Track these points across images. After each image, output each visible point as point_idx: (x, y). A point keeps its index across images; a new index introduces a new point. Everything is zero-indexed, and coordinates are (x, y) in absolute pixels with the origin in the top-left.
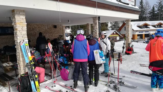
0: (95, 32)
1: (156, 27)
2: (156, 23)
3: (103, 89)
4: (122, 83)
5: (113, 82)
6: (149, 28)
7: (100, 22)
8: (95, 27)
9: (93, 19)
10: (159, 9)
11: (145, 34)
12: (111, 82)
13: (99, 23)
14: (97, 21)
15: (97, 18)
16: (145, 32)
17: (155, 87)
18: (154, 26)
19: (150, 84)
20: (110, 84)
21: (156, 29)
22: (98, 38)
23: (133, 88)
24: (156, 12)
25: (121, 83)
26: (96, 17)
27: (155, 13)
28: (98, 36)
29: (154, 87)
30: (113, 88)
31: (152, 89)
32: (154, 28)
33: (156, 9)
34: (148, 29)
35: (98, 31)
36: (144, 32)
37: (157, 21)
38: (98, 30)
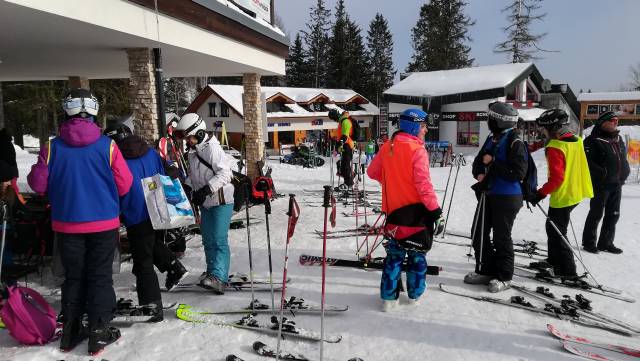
0: (144, 112)
1: (312, 107)
2: (310, 94)
3: (234, 341)
4: (296, 303)
5: (264, 307)
6: (292, 111)
7: (160, 70)
8: (142, 92)
9: (130, 59)
10: (314, 49)
11: (280, 133)
12: (255, 310)
13: (157, 75)
14: (150, 67)
15: (150, 56)
16: (280, 125)
17: (392, 297)
18: (305, 106)
19: (378, 291)
20: (255, 318)
21: (311, 114)
22: (157, 141)
23: (336, 315)
24: (305, 60)
25: (294, 305)
26: (146, 49)
27: (305, 63)
28: (156, 131)
29: (389, 295)
30: (272, 331)
31: (384, 302)
32: (306, 113)
33: (306, 47)
34: (288, 114)
35: (155, 111)
36: (276, 125)
37: (310, 87)
38: (155, 106)
